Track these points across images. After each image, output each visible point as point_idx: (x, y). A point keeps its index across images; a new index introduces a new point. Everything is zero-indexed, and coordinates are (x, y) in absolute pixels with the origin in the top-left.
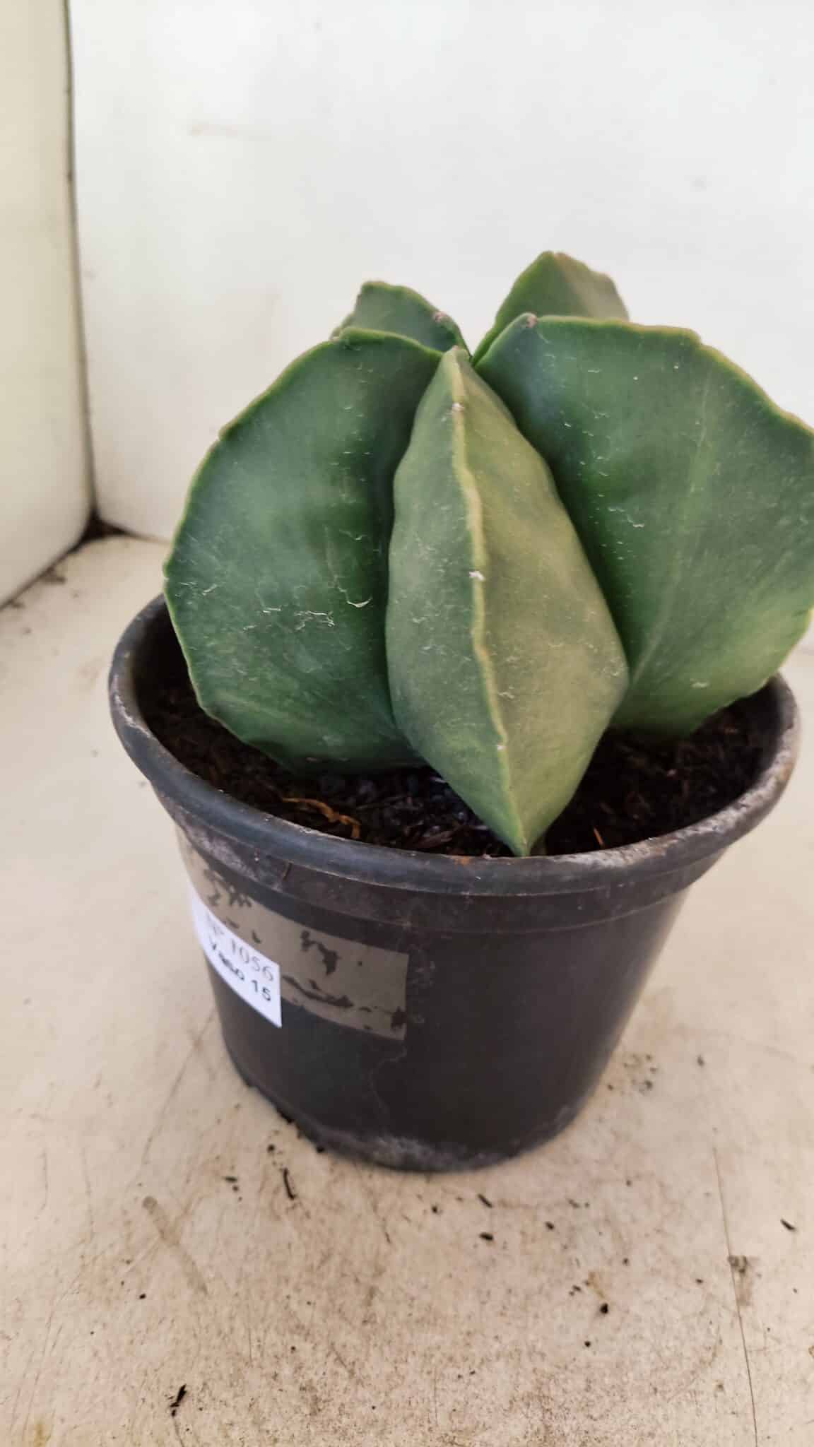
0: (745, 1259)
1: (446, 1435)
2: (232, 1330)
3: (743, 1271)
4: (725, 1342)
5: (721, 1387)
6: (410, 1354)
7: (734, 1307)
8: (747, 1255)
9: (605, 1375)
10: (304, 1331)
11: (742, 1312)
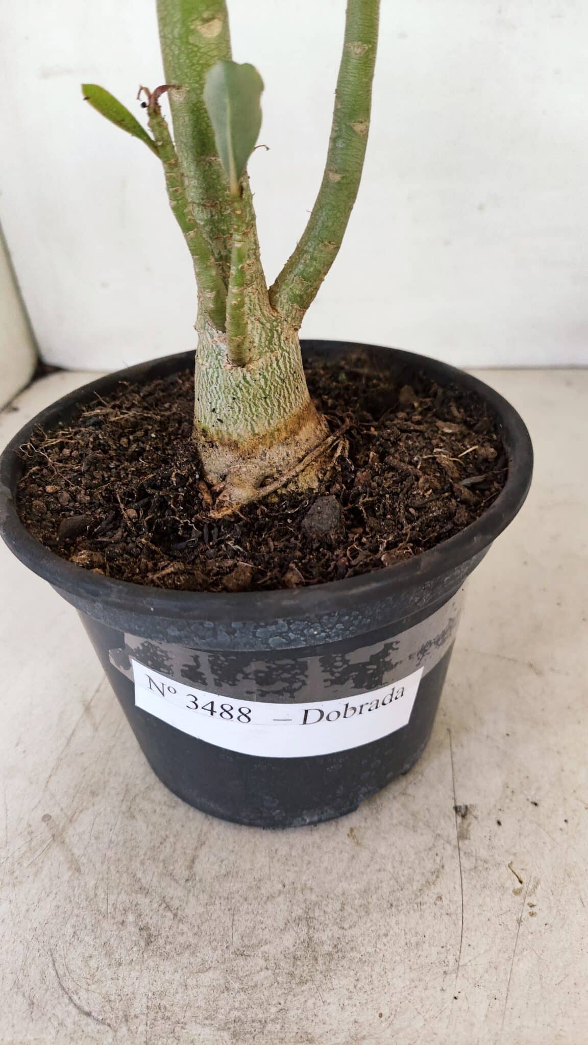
0: (466, 807)
1: (238, 950)
2: (96, 895)
3: (463, 816)
4: (446, 867)
5: (441, 898)
6: (218, 898)
7: (455, 842)
8: (468, 804)
9: (355, 898)
10: (144, 891)
11: (460, 845)
